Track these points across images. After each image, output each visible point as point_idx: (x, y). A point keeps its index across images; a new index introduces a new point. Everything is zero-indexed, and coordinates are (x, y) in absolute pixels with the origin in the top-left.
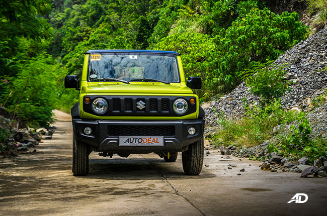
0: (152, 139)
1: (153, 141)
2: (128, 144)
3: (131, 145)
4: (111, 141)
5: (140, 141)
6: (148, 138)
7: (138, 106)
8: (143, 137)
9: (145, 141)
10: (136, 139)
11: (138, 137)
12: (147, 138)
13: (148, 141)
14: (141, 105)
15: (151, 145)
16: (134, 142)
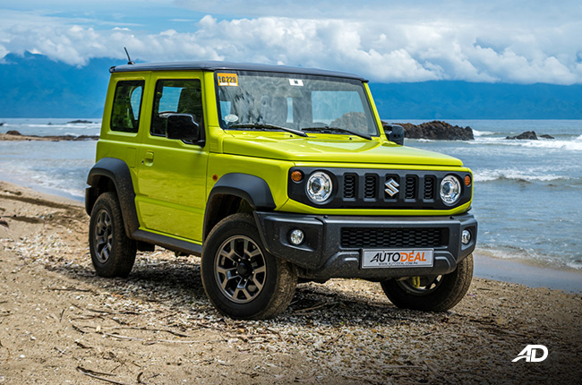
0: (416, 252)
1: (416, 258)
2: (376, 264)
3: (382, 266)
4: (347, 259)
5: (396, 257)
6: (408, 251)
7: (386, 190)
8: (400, 251)
9: (405, 257)
10: (390, 254)
11: (393, 251)
12: (408, 253)
13: (409, 257)
14: (392, 188)
15: (414, 265)
16: (386, 261)
